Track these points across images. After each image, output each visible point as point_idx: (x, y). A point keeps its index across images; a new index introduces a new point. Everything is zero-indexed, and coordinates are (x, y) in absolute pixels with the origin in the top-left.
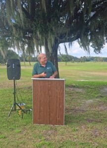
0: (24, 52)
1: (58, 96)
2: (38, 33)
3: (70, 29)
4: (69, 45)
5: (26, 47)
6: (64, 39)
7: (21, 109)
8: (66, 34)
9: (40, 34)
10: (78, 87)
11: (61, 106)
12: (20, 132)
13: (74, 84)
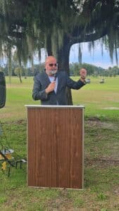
0: (10, 61)
1: (73, 136)
2: (35, 26)
3: (90, 20)
4: (90, 47)
5: (14, 50)
6: (80, 37)
7: (6, 159)
8: (83, 28)
9: (37, 28)
10: (106, 120)
11: (77, 154)
12: (5, 201)
13: (98, 116)
